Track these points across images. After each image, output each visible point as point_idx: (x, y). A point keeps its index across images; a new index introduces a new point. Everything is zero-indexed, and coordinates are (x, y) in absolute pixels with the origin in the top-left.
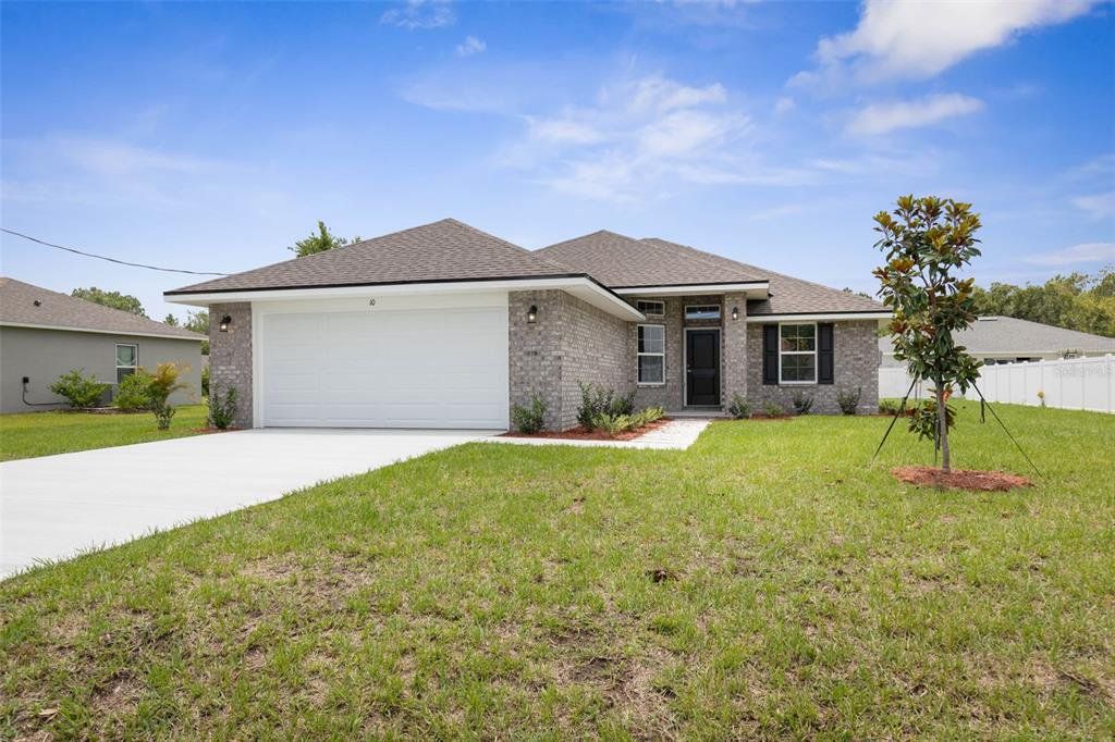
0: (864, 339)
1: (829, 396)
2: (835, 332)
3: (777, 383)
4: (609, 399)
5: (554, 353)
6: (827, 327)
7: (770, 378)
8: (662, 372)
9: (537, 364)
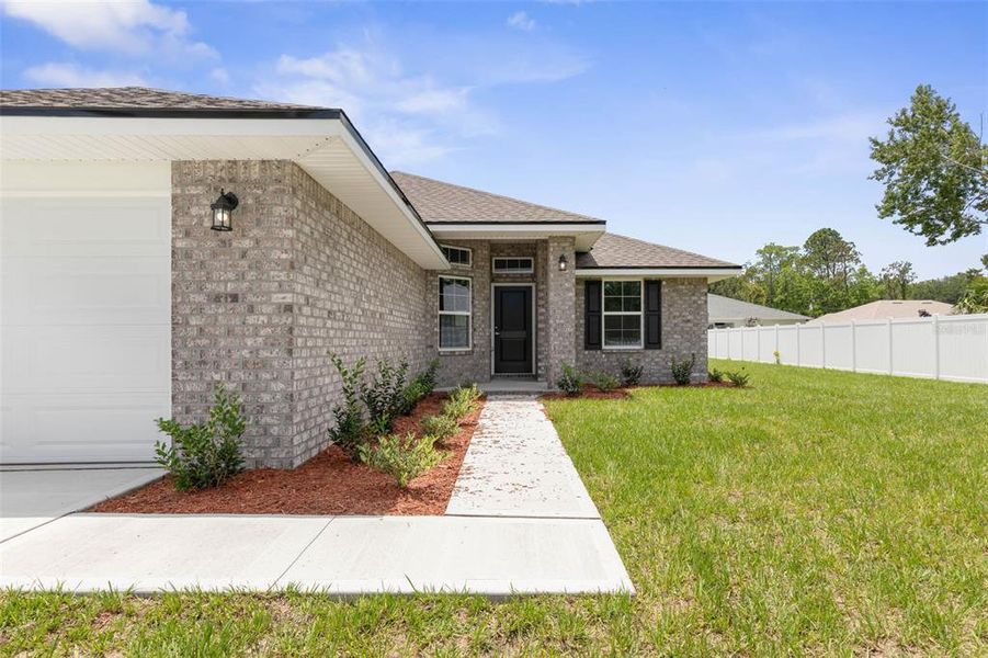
0: (694, 298)
1: (657, 363)
2: (662, 290)
3: (600, 348)
4: (400, 381)
5: (277, 298)
6: (654, 285)
7: (592, 342)
8: (468, 333)
9: (237, 321)
